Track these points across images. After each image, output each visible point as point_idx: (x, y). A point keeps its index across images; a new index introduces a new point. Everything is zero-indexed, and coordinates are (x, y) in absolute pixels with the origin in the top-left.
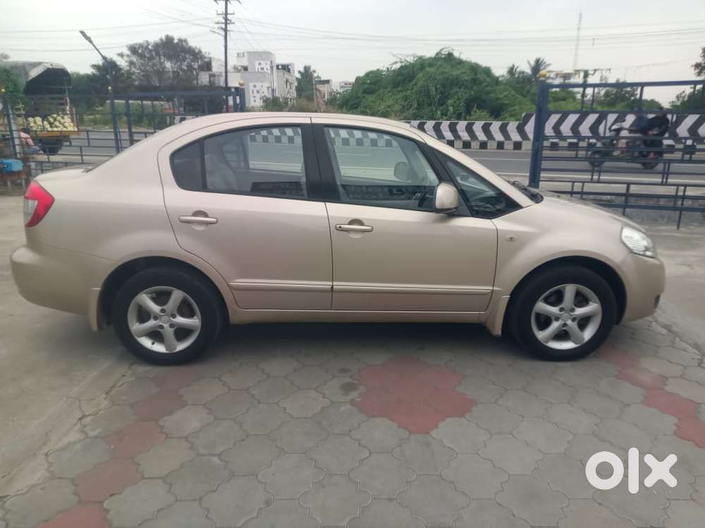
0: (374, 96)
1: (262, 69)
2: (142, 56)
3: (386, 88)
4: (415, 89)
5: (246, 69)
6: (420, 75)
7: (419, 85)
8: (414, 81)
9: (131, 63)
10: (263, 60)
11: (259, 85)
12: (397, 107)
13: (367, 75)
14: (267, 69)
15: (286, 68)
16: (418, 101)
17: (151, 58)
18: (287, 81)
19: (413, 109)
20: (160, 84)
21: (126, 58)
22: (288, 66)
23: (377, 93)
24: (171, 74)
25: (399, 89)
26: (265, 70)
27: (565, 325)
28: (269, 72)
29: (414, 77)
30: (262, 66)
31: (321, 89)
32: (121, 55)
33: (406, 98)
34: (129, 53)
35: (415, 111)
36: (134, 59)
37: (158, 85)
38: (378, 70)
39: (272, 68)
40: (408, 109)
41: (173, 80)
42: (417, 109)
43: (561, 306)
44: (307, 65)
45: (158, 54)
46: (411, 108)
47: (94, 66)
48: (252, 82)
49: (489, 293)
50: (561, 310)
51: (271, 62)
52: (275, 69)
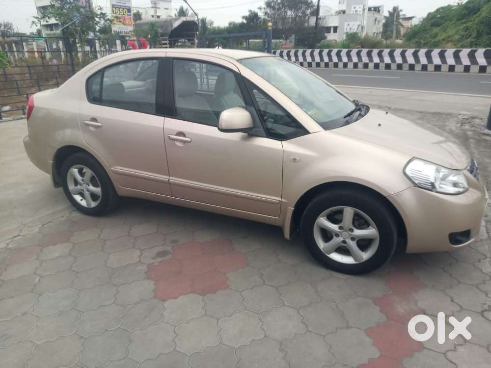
0: (439, 28)
1: (356, 11)
2: (274, 8)
3: (451, 21)
4: (476, 20)
5: (344, 12)
6: (485, 8)
7: (481, 17)
8: (478, 14)
9: (266, 13)
10: (358, 4)
11: (351, 24)
12: (457, 37)
13: (438, 11)
14: (360, 11)
15: (377, 10)
16: (478, 31)
17: (279, 9)
18: (376, 20)
19: (472, 38)
20: (283, 27)
21: (263, 10)
22: (379, 7)
23: (442, 26)
24: (290, 20)
25: (463, 21)
26: (358, 12)
27: (344, 242)
28: (361, 13)
29: (479, 10)
30: (356, 9)
31: (404, 24)
32: (260, 8)
33: (467, 29)
34: (265, 6)
35: (472, 40)
36: (268, 11)
37: (281, 28)
38: (449, 5)
39: (364, 10)
40: (467, 38)
41: (291, 24)
42: (475, 38)
43: (340, 225)
44: (396, 6)
45: (284, 6)
46: (469, 37)
47: (243, 17)
48: (346, 21)
49: (279, 203)
50: (340, 228)
51: (364, 6)
52: (366, 11)
